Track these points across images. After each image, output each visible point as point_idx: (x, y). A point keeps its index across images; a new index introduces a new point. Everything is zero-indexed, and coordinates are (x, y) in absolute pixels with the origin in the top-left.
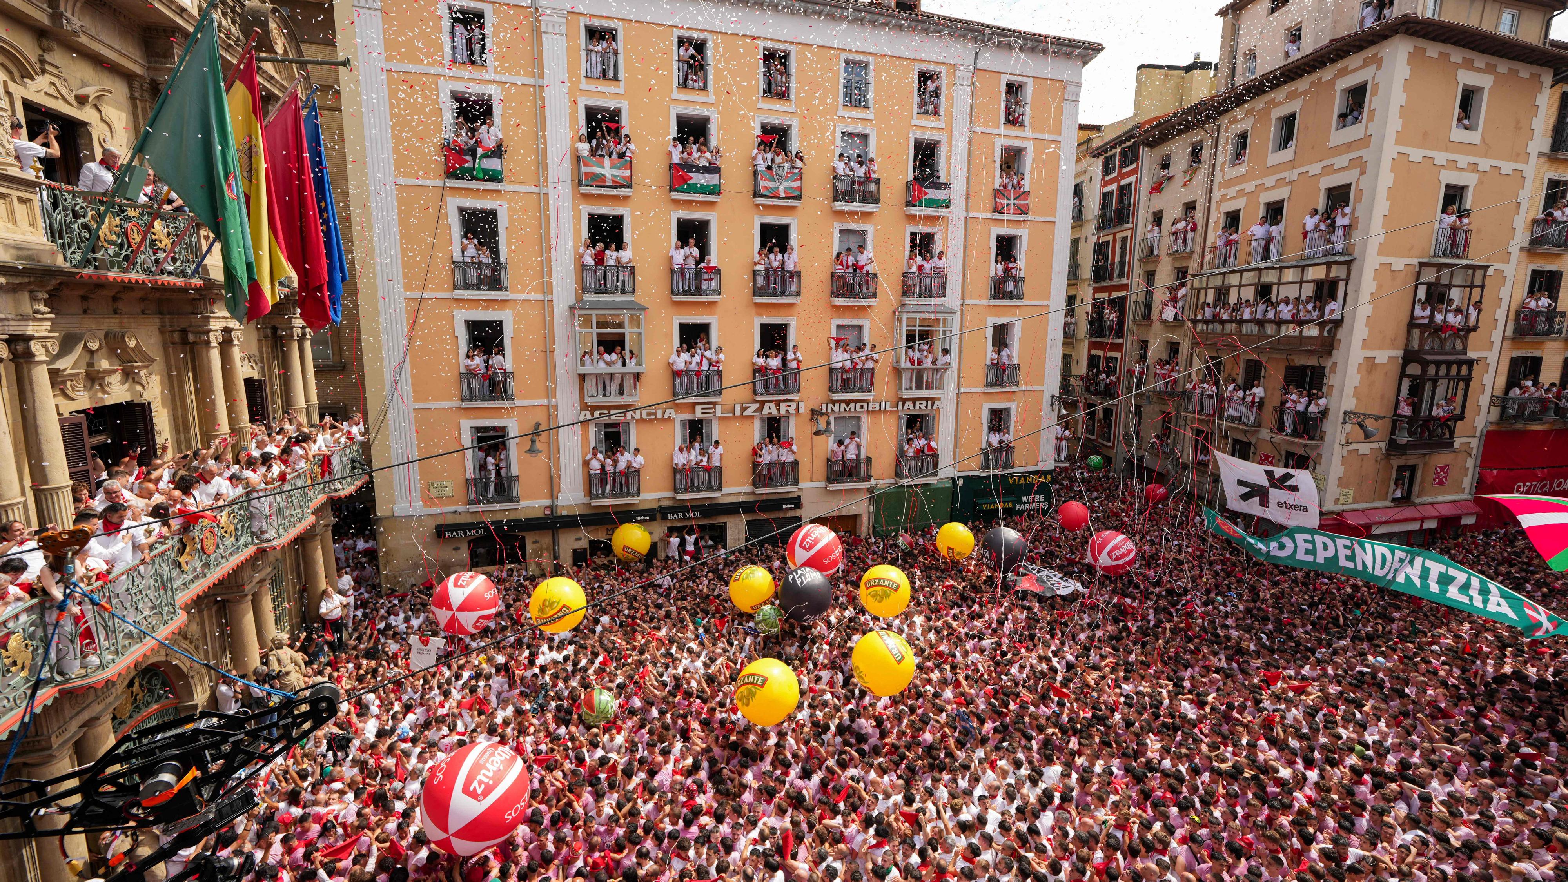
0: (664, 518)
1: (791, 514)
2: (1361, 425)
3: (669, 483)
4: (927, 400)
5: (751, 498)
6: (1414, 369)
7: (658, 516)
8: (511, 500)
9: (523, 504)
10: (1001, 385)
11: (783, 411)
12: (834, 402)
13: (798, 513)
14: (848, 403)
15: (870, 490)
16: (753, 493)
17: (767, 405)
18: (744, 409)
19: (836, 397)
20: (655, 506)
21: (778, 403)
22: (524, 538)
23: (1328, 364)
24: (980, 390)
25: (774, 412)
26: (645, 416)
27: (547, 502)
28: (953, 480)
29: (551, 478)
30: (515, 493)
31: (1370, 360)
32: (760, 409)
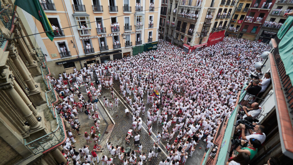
0: (99, 56)
1: (120, 53)
2: (198, 34)
3: (99, 50)
4: (140, 31)
5: (113, 51)
6: (205, 25)
7: (98, 56)
8: (70, 56)
9: (72, 56)
10: (151, 28)
11: (117, 35)
12: (125, 33)
13: (121, 53)
14: (128, 32)
15: (132, 48)
16: (114, 50)
17: (114, 34)
18: (110, 35)
19: (126, 32)
20: (97, 54)
21: (116, 33)
22: (74, 63)
23: (195, 24)
24: (148, 28)
25: (116, 35)
26: (93, 38)
27: (77, 55)
28: (144, 44)
29: (77, 51)
30: (70, 55)
31: (200, 24)
32: (113, 35)
